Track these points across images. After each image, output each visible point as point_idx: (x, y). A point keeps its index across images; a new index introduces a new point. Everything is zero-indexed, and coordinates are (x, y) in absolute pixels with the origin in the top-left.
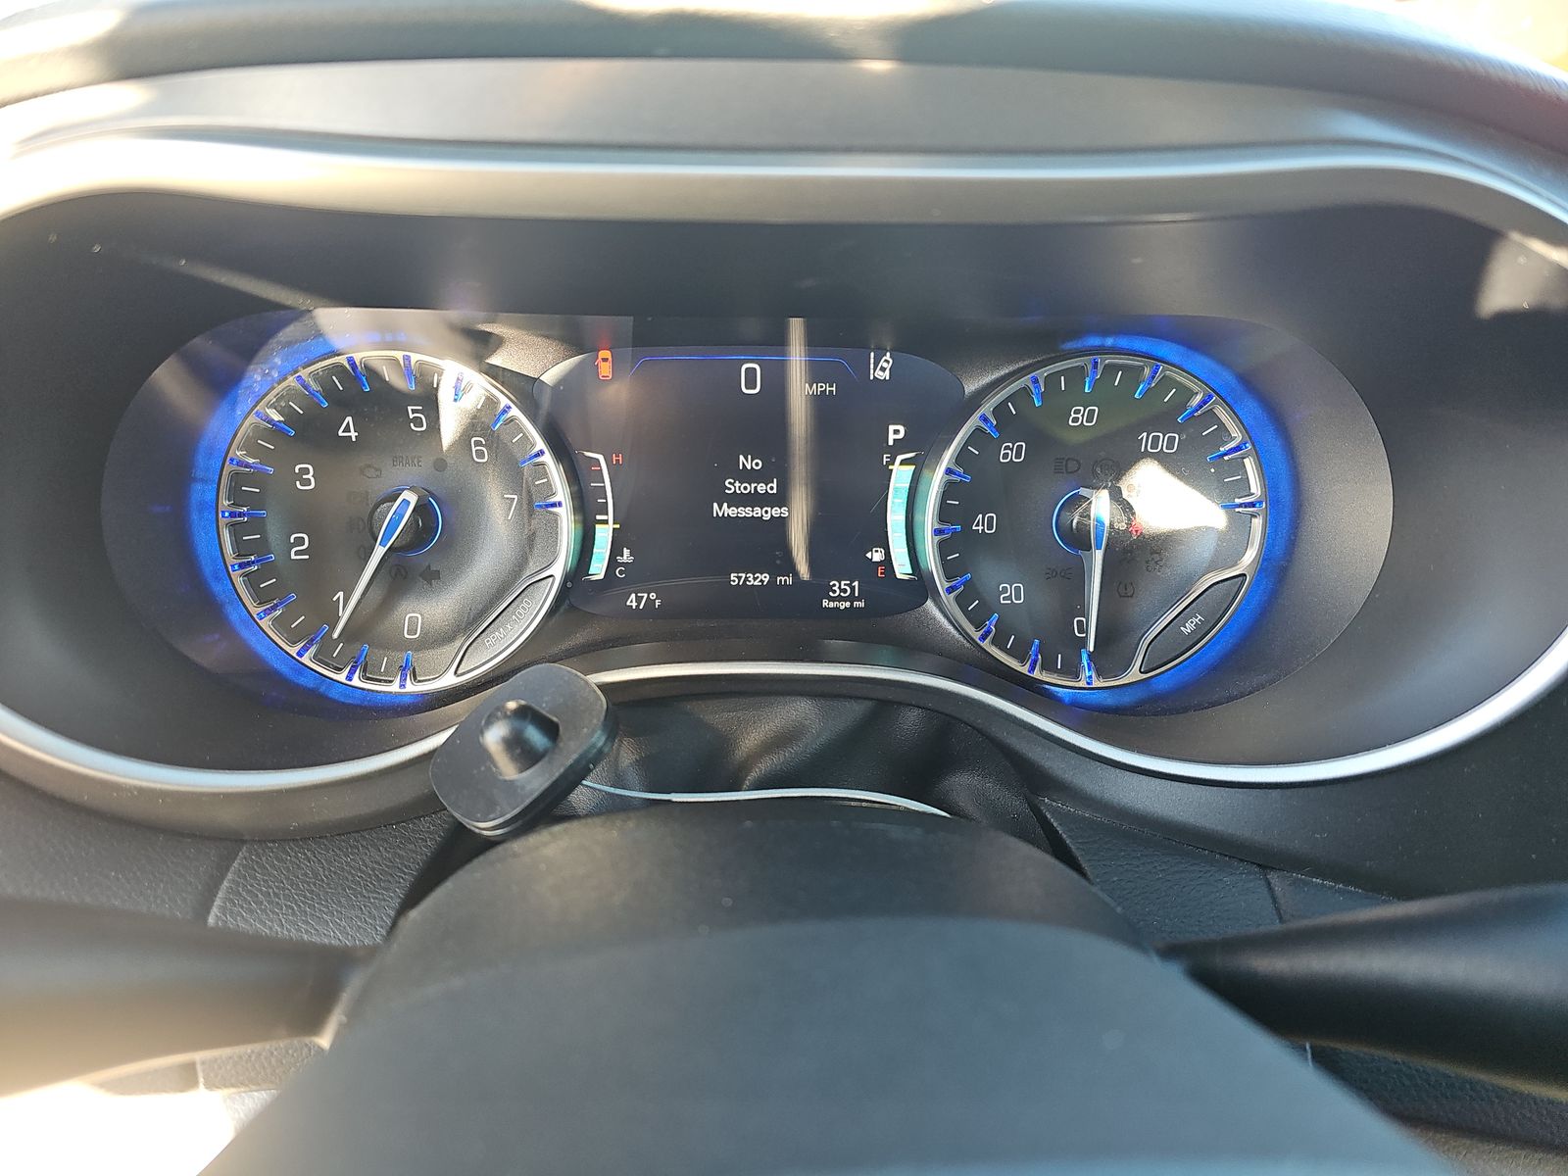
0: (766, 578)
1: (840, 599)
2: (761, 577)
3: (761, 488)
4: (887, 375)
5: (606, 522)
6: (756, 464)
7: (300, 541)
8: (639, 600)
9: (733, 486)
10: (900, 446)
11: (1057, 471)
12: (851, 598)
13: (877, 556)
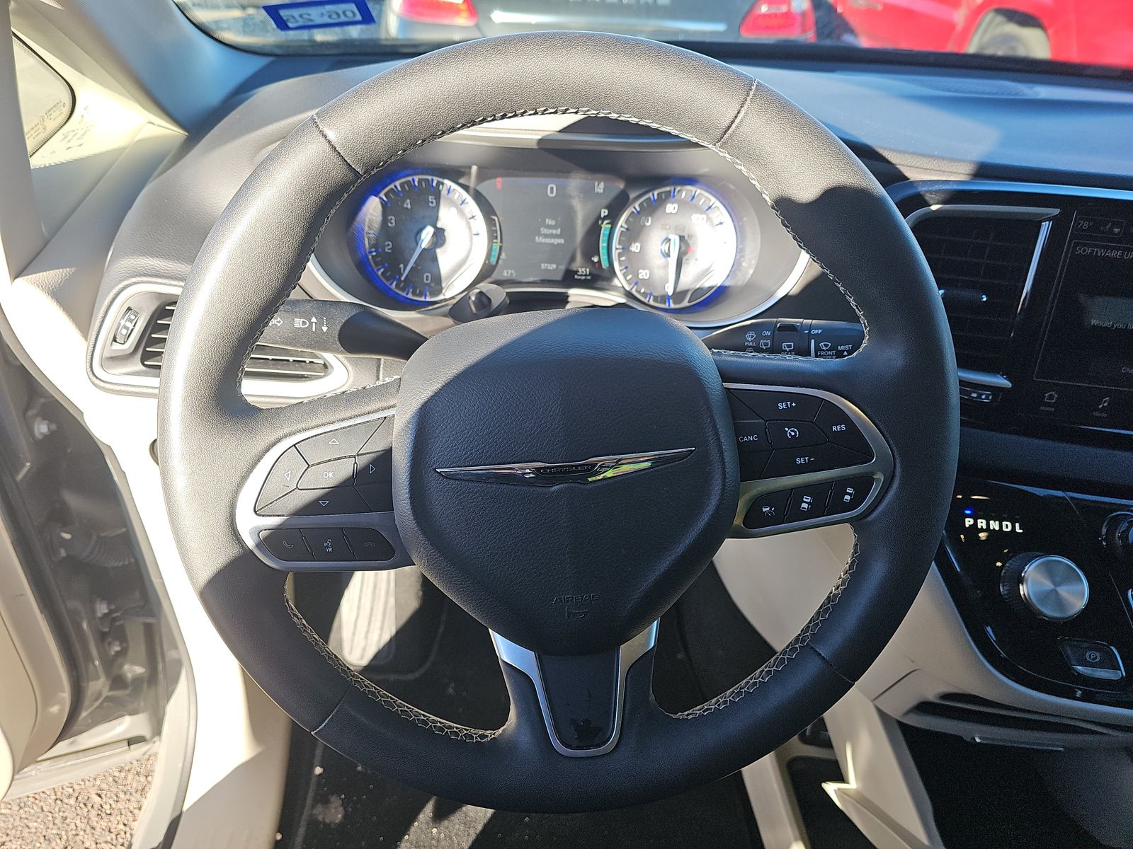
0: (555, 266)
1: (581, 275)
2: (552, 265)
3: (554, 232)
4: (602, 191)
5: (496, 243)
6: (553, 223)
7: (388, 245)
8: (508, 273)
9: (544, 231)
10: (605, 218)
11: (662, 229)
12: (586, 275)
13: (595, 259)
